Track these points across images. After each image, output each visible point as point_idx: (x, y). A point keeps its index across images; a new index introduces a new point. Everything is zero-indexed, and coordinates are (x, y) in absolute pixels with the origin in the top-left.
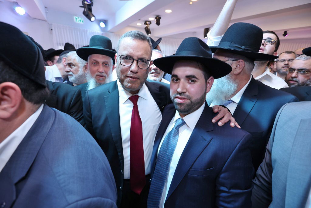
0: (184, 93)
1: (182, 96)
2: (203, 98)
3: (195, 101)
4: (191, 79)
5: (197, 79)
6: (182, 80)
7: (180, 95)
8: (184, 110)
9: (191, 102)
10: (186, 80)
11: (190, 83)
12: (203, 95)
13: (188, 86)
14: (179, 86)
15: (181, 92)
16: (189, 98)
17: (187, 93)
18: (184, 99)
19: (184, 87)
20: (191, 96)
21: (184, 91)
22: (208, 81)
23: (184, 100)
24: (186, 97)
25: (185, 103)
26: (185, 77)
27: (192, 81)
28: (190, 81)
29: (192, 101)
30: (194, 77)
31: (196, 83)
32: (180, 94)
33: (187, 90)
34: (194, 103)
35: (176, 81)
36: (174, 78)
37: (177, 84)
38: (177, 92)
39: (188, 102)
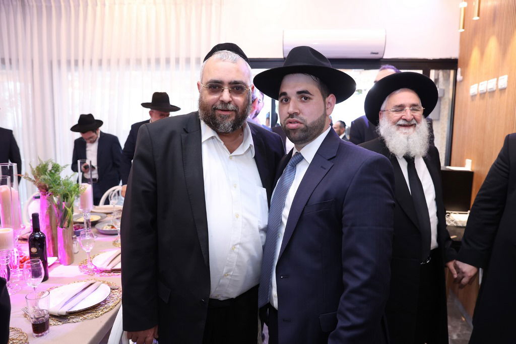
0: (297, 114)
1: (294, 119)
2: (322, 121)
4: (304, 95)
5: (311, 95)
6: (293, 99)
8: (299, 137)
9: (306, 126)
10: (298, 98)
11: (303, 102)
12: (322, 117)
13: (301, 106)
15: (292, 113)
16: (302, 122)
17: (301, 115)
18: (298, 122)
19: (295, 107)
20: (305, 118)
21: (297, 111)
22: (327, 100)
23: (297, 124)
24: (299, 120)
25: (299, 128)
26: (295, 93)
27: (306, 98)
28: (303, 99)
29: (308, 125)
30: (306, 92)
31: (311, 101)
32: (291, 115)
33: (300, 110)
34: (310, 128)
35: (285, 101)
36: (282, 97)
37: (288, 105)
38: (288, 115)
39: (302, 126)
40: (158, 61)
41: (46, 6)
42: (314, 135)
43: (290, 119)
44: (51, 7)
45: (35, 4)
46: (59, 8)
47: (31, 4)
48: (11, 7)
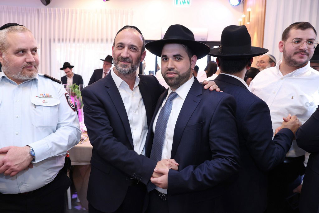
0: (173, 69)
1: (171, 72)
2: (188, 73)
3: (182, 75)
4: (178, 57)
5: (182, 57)
6: (171, 59)
7: (170, 71)
8: (174, 82)
9: (180, 76)
10: (174, 58)
11: (177, 61)
12: (188, 70)
13: (176, 63)
14: (168, 63)
15: (170, 68)
16: (177, 73)
17: (176, 69)
18: (174, 73)
19: (172, 64)
20: (178, 71)
21: (173, 67)
22: (191, 59)
23: (173, 75)
25: (175, 77)
26: (172, 56)
27: (179, 59)
28: (177, 59)
30: (179, 55)
31: (182, 60)
33: (175, 66)
34: (182, 77)
35: (166, 60)
36: (164, 58)
37: (167, 63)
38: (167, 69)
39: (177, 76)
40: (102, 40)
41: (49, 14)
42: (183, 81)
43: (169, 71)
44: (51, 14)
45: (44, 12)
46: (55, 14)
47: (42, 12)
48: (33, 14)
